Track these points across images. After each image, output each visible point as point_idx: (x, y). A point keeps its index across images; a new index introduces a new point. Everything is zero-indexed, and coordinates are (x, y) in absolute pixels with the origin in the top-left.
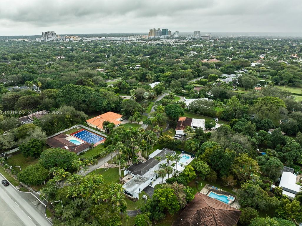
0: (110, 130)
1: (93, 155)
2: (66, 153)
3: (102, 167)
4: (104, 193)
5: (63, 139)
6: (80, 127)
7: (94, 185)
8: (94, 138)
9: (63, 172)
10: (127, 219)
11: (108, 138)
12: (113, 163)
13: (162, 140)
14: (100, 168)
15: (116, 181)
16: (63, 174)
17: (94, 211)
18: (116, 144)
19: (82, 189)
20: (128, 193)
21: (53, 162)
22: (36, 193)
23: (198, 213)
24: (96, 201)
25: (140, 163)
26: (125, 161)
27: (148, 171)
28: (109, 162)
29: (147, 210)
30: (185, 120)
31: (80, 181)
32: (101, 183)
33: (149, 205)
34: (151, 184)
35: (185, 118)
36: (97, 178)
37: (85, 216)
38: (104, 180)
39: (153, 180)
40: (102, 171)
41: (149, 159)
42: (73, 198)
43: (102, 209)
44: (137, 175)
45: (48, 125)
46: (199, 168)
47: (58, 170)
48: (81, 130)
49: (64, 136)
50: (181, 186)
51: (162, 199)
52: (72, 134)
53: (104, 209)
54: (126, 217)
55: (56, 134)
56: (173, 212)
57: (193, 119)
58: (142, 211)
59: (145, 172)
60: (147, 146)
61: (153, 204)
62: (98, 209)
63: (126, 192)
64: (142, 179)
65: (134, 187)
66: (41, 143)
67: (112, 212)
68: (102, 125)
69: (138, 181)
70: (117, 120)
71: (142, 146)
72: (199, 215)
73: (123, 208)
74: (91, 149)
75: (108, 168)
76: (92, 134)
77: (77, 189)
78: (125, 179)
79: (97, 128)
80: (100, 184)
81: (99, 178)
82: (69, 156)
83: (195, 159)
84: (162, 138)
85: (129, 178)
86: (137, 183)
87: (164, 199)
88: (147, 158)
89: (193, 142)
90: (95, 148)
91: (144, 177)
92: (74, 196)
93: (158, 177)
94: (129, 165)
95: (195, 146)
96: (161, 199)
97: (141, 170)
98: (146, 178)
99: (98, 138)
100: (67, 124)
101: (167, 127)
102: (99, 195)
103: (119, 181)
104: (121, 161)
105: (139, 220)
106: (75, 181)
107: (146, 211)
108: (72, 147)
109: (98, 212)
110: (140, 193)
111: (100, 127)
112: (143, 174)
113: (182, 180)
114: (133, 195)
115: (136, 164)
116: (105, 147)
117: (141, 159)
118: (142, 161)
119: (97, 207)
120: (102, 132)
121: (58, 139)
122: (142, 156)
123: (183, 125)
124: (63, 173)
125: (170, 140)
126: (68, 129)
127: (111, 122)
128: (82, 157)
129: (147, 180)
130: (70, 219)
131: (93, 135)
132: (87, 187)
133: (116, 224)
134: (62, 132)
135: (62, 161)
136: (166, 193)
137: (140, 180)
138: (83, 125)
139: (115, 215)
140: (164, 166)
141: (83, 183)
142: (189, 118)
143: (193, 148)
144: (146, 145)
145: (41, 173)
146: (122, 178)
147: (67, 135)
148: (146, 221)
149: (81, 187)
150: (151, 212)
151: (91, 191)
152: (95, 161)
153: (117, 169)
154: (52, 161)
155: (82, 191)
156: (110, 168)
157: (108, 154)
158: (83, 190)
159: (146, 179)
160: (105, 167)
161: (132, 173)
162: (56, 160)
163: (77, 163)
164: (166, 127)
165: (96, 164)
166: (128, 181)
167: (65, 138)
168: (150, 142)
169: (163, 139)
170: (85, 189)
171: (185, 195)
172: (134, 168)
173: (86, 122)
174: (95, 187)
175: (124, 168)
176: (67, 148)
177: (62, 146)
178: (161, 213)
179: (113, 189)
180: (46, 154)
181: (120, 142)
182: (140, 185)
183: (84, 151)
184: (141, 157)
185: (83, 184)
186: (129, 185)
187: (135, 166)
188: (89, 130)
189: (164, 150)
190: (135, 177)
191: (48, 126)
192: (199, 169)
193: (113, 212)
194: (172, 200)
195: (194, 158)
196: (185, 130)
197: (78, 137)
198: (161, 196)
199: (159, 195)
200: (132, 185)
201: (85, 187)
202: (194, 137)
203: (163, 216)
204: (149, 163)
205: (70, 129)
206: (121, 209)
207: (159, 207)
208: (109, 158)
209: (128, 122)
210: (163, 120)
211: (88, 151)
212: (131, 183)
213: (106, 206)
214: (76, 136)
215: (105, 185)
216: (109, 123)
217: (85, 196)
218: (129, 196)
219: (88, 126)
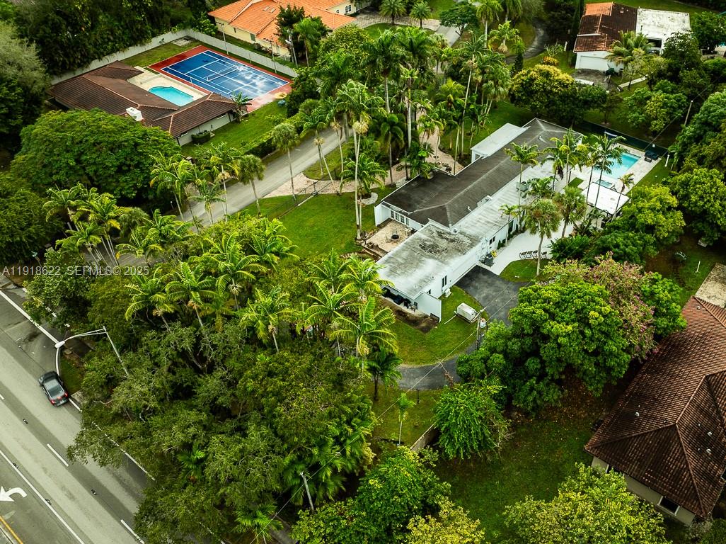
0: (308, 43)
1: (244, 144)
2: (124, 129)
3: (285, 191)
4: (294, 299)
5: (121, 81)
6: (188, 38)
7: (245, 262)
8: (247, 82)
9: (109, 208)
10: (402, 412)
11: (302, 79)
12: (325, 178)
13: (527, 87)
14: (275, 194)
15: (343, 246)
16: (110, 218)
17: (251, 384)
18: (340, 92)
19: (190, 279)
20: (396, 294)
21: (71, 168)
22: (18, 292)
23: (710, 390)
24: (261, 334)
25: (439, 176)
26: (377, 165)
27: (474, 206)
28: (310, 172)
29: (488, 372)
30: (609, 13)
31: (186, 247)
32: (277, 254)
33: (499, 349)
34: (489, 260)
35: (610, 4)
36: (259, 235)
37: (215, 399)
38: (290, 242)
39: (495, 244)
40: (285, 206)
41: (473, 160)
42: (158, 318)
43: (286, 372)
44: (431, 222)
45: (50, 23)
46: (702, 198)
47: (85, 199)
48: (191, 53)
49: (125, 72)
50: (631, 274)
51: (561, 328)
52: (157, 66)
53: (297, 371)
54: (398, 403)
55: (95, 64)
56: (599, 382)
57: (640, 10)
58: (466, 378)
59: (462, 213)
60: (468, 105)
61: (515, 346)
62: (271, 374)
63: (388, 293)
64: (452, 241)
65: (419, 274)
66: (19, 90)
67: (334, 388)
68: (274, 28)
69: (437, 246)
70: (334, 11)
71: (447, 107)
72: (712, 395)
73: (382, 362)
74: (237, 122)
75: (309, 195)
76: (237, 64)
77: (168, 281)
78: (379, 238)
79: (258, 41)
80: (276, 259)
81: (267, 232)
82: (136, 145)
83: (662, 163)
84: (525, 78)
85: (395, 237)
86: (430, 257)
87: (570, 328)
88: (464, 159)
89: (659, 96)
90: (252, 119)
91: (461, 233)
92: (159, 311)
93: (518, 232)
94: (393, 186)
95: (664, 111)
96: (557, 327)
97: (447, 203)
98: (469, 237)
99: (261, 81)
100: (134, 22)
101: (536, 43)
102: (272, 309)
103: (354, 247)
104: (361, 162)
105: (457, 414)
106: (162, 244)
107: (482, 377)
108: (157, 111)
109: (269, 389)
110: (444, 294)
111: (269, 36)
112: (455, 222)
113: (626, 246)
114: (416, 304)
115: (421, 182)
116: (292, 112)
117: (439, 159)
118: (444, 169)
119: (267, 364)
120: (276, 56)
121: (101, 81)
122: (443, 149)
123: (602, 30)
124: (108, 212)
125: (561, 83)
126: (142, 44)
127: (311, 12)
128: (199, 150)
129: (472, 246)
130: (146, 412)
131: (241, 68)
132: (217, 275)
133: (355, 430)
134: (119, 56)
135: (111, 161)
136: (578, 301)
137: (443, 244)
138: (201, 29)
139: (347, 401)
140: (542, 189)
141: (199, 253)
142: (626, 8)
143: (656, 119)
144: (463, 101)
145: (21, 213)
146: (367, 235)
147: (138, 68)
148: (484, 420)
149: (187, 273)
150: (503, 381)
151: (235, 288)
152: (250, 165)
153: (345, 201)
154: (68, 164)
155: (195, 289)
156: (317, 194)
157: (303, 135)
158: (196, 284)
159: (467, 241)
160: (296, 193)
161: (410, 216)
162: (84, 157)
163: (171, 170)
164: (533, 40)
165: (256, 178)
166: (393, 249)
167: (131, 81)
168: (479, 93)
169: (532, 80)
170: (207, 283)
171: (650, 310)
172: (415, 196)
173: (212, 19)
174: (252, 273)
175: (375, 196)
176: (135, 113)
177: (117, 105)
178: (547, 385)
179: (337, 284)
180: (37, 135)
181: (352, 82)
182: (447, 264)
183: (208, 128)
184: (439, 154)
185: (197, 259)
186: (400, 264)
187: (422, 188)
188: (224, 52)
189: (535, 128)
190: (422, 232)
191: (56, 28)
192: (701, 203)
193: (339, 383)
194: (603, 333)
195: (655, 163)
196: (617, 48)
197: (184, 77)
198: (553, 317)
199: (546, 310)
200: (410, 263)
201: (207, 273)
202: (660, 75)
203: (556, 397)
204: (476, 177)
205: (149, 47)
206: (374, 364)
207: (542, 362)
208: (310, 157)
209: (378, 20)
210: (524, 10)
211: (223, 129)
212: (405, 254)
213: (307, 360)
214: (175, 73)
215: (295, 264)
216: (300, 15)
217: (209, 310)
218: (402, 307)
219: (219, 35)
